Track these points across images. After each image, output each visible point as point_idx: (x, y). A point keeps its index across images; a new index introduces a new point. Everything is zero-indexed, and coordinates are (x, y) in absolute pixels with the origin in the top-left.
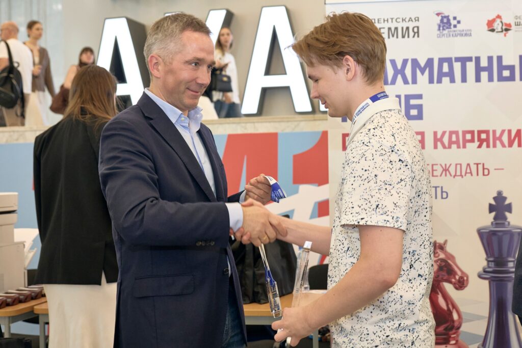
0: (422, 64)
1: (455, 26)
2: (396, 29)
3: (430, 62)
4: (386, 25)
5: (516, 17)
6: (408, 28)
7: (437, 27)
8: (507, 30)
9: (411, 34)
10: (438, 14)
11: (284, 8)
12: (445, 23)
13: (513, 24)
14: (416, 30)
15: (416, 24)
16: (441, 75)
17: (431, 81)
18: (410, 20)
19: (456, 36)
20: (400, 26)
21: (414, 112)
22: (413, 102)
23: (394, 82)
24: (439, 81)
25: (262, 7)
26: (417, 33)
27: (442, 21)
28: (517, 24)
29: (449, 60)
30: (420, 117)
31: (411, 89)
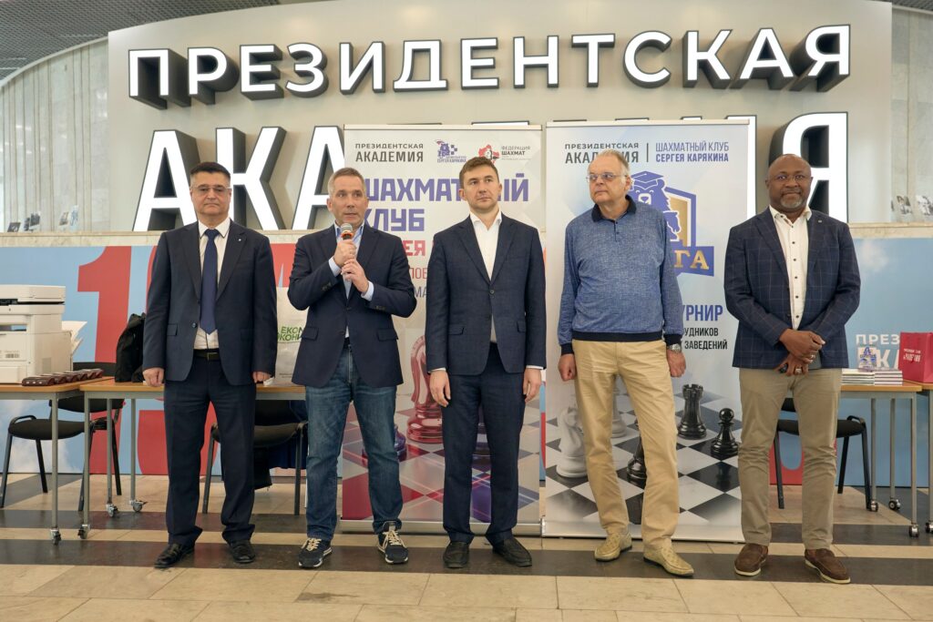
0: (425, 185)
1: (453, 153)
2: (404, 153)
3: (431, 182)
4: (395, 150)
5: (503, 148)
6: (413, 153)
7: (437, 153)
8: (495, 158)
9: (416, 158)
10: (439, 143)
11: (336, 128)
12: (445, 150)
13: (500, 153)
14: (420, 155)
15: (420, 150)
16: (440, 193)
17: (431, 199)
18: (416, 146)
19: (453, 161)
20: (407, 151)
21: (416, 224)
22: (416, 216)
23: (400, 199)
24: (438, 199)
25: (315, 127)
26: (421, 158)
27: (442, 148)
28: (504, 154)
29: (447, 182)
30: (421, 228)
31: (415, 205)
